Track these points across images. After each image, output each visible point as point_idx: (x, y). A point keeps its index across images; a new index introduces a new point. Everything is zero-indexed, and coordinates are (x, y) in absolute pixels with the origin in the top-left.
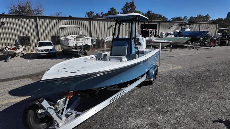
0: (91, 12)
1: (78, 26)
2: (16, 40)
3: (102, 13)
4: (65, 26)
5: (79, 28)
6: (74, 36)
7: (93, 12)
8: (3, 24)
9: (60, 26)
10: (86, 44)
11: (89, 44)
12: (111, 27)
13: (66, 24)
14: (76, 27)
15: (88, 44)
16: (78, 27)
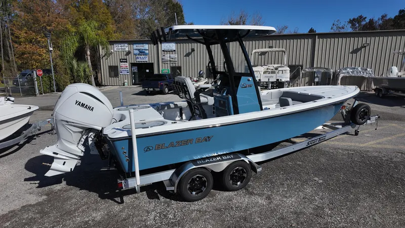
0: (361, 17)
1: (284, 49)
2: (201, 71)
3: (383, 17)
4: (267, 49)
5: (285, 53)
6: (274, 65)
7: (366, 18)
8: (193, 50)
9: (254, 51)
10: (278, 80)
11: (283, 80)
12: (362, 47)
13: (270, 47)
14: (279, 51)
15: (281, 80)
16: (283, 51)
